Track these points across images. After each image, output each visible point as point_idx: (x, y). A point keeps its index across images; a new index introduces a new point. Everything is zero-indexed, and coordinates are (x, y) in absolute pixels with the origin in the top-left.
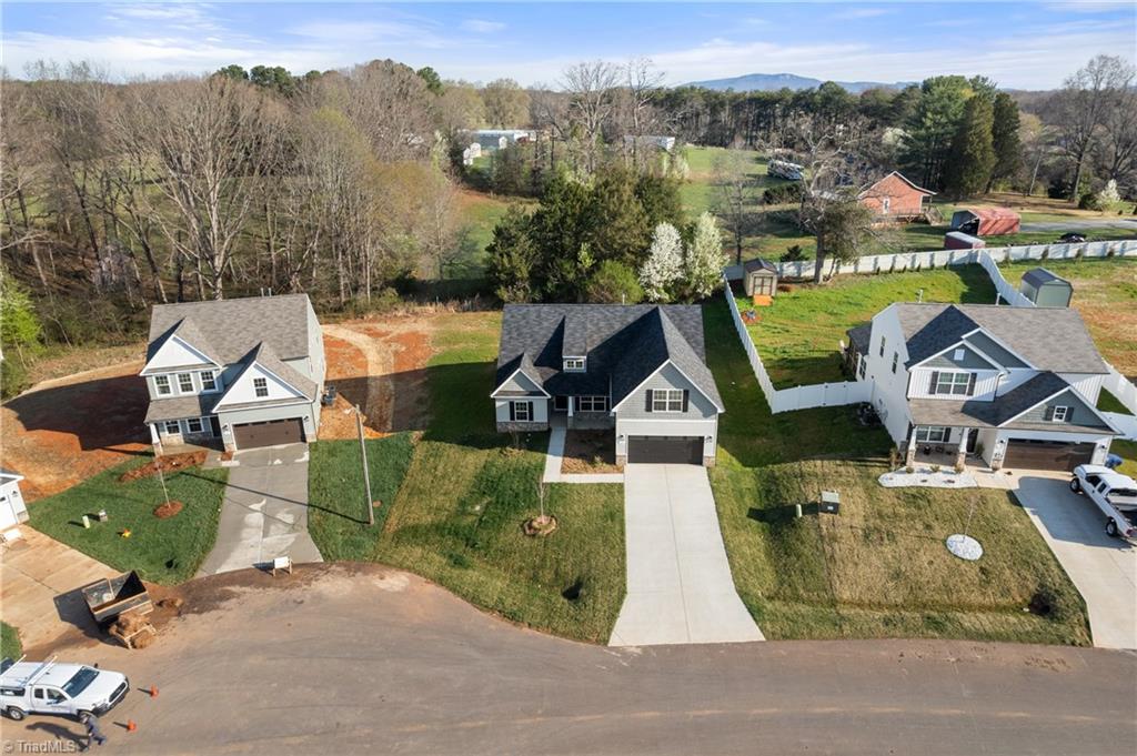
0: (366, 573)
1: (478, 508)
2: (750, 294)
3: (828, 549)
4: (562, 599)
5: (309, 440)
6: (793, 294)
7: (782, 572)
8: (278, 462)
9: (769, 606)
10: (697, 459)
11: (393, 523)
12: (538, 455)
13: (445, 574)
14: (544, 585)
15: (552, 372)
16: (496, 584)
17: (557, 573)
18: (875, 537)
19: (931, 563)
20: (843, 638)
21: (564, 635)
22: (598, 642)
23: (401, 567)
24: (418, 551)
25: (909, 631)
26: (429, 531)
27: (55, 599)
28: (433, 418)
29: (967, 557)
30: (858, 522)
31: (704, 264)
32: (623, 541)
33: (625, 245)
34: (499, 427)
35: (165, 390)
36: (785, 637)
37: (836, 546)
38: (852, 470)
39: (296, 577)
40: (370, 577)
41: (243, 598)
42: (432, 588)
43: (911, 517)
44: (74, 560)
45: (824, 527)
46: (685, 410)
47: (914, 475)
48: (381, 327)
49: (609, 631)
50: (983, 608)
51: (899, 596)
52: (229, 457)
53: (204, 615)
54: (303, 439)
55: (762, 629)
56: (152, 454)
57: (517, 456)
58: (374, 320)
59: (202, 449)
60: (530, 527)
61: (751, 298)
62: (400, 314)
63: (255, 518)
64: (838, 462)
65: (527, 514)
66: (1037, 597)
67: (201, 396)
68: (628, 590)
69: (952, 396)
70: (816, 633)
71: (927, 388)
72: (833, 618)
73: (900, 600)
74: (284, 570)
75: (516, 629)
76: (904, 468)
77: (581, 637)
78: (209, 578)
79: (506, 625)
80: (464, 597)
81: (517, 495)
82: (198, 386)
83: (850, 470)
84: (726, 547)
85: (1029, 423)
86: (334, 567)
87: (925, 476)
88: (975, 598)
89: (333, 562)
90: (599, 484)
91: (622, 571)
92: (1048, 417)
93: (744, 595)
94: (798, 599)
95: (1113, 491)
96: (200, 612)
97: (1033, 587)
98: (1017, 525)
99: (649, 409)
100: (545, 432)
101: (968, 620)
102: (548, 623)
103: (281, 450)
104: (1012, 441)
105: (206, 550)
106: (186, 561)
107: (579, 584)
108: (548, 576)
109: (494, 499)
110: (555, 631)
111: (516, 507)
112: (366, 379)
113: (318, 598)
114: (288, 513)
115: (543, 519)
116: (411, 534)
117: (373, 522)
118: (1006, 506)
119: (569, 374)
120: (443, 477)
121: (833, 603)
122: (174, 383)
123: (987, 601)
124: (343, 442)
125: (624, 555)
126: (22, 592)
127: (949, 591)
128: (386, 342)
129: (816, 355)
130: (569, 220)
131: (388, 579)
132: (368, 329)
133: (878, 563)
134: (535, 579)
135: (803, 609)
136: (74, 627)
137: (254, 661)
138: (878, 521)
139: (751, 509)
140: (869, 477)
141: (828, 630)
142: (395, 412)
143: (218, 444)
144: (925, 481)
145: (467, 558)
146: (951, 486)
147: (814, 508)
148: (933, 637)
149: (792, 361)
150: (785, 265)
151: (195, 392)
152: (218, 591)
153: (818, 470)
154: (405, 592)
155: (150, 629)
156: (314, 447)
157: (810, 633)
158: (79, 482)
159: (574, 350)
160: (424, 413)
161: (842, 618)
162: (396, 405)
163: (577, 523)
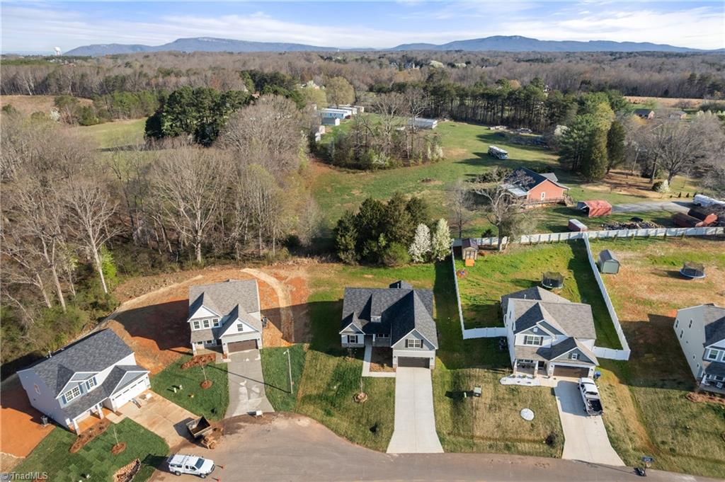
0: (292, 418)
1: (335, 387)
2: (464, 258)
3: (474, 413)
4: (370, 432)
5: (259, 348)
6: (486, 258)
7: (455, 423)
8: (247, 360)
9: (448, 438)
10: (427, 366)
11: (301, 394)
12: (360, 361)
13: (324, 419)
14: (363, 425)
15: (366, 322)
16: (344, 425)
17: (368, 420)
18: (493, 408)
19: (513, 421)
20: (473, 453)
21: (370, 448)
22: (383, 451)
23: (306, 415)
24: (312, 407)
25: (498, 451)
26: (316, 398)
27: (174, 426)
28: (312, 336)
29: (527, 419)
30: (488, 401)
31: (441, 244)
32: (394, 406)
33: (402, 235)
34: (343, 345)
35: (198, 327)
36: (451, 451)
37: (477, 412)
38: (490, 375)
39: (265, 419)
40: (294, 419)
41: (246, 428)
42: (319, 426)
43: (509, 400)
44: (176, 408)
45: (474, 403)
46: (422, 347)
47: (516, 379)
48: (282, 273)
49: (387, 447)
50: (529, 441)
51: (497, 435)
52: (225, 357)
53: (233, 435)
54: (257, 348)
55: (443, 448)
56: (192, 355)
57: (350, 360)
58: (277, 267)
59: (213, 352)
60: (357, 398)
61: (465, 260)
62: (291, 263)
63: (243, 390)
64: (486, 370)
65: (356, 392)
66: (549, 437)
67: (213, 329)
68: (395, 429)
69: (533, 345)
70: (463, 450)
71: (523, 342)
72: (471, 444)
73: (498, 437)
74: (260, 416)
75: (352, 445)
76: (512, 375)
77: (376, 449)
78: (231, 418)
79: (349, 443)
80: (332, 430)
81: (351, 382)
82: (211, 325)
83: (489, 375)
84: (435, 411)
85: (563, 359)
86: (279, 415)
87: (520, 379)
88: (527, 437)
89: (279, 412)
90: (386, 378)
91: (393, 421)
92: (570, 357)
93: (438, 433)
94: (459, 435)
95: (588, 392)
96: (231, 434)
97: (549, 433)
98: (550, 405)
99: (406, 346)
100: (362, 348)
101: (521, 446)
102: (364, 442)
103: (248, 353)
104: (556, 366)
105: (226, 405)
106: (220, 411)
107: (376, 426)
108: (364, 421)
109: (342, 383)
110: (367, 446)
111: (351, 388)
112: (279, 309)
113: (275, 429)
114: (257, 387)
115: (362, 395)
116: (308, 399)
117: (292, 393)
118: (549, 396)
119: (373, 323)
120: (320, 371)
121: (472, 437)
122: (201, 324)
123: (531, 438)
124: (274, 348)
125: (394, 413)
126: (161, 422)
127: (517, 433)
128: (286, 284)
129: (489, 303)
130: (374, 221)
131: (301, 421)
132: (276, 274)
133: (492, 420)
134: (359, 422)
135: (461, 439)
136: (185, 439)
137: (256, 456)
138: (496, 401)
139: (447, 392)
140: (497, 379)
141: (468, 449)
142: (295, 331)
143: (220, 350)
144: (519, 382)
145: (332, 411)
146: (529, 385)
147: (471, 394)
148: (506, 454)
149: (478, 306)
150: (484, 239)
151: (210, 327)
152: (236, 424)
153: (477, 374)
154: (309, 427)
155: (215, 441)
156: (262, 352)
157: (461, 451)
158: (164, 368)
159: (376, 313)
160: (309, 333)
161: (474, 444)
162: (295, 327)
163: (376, 397)
